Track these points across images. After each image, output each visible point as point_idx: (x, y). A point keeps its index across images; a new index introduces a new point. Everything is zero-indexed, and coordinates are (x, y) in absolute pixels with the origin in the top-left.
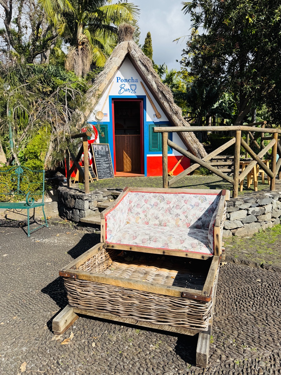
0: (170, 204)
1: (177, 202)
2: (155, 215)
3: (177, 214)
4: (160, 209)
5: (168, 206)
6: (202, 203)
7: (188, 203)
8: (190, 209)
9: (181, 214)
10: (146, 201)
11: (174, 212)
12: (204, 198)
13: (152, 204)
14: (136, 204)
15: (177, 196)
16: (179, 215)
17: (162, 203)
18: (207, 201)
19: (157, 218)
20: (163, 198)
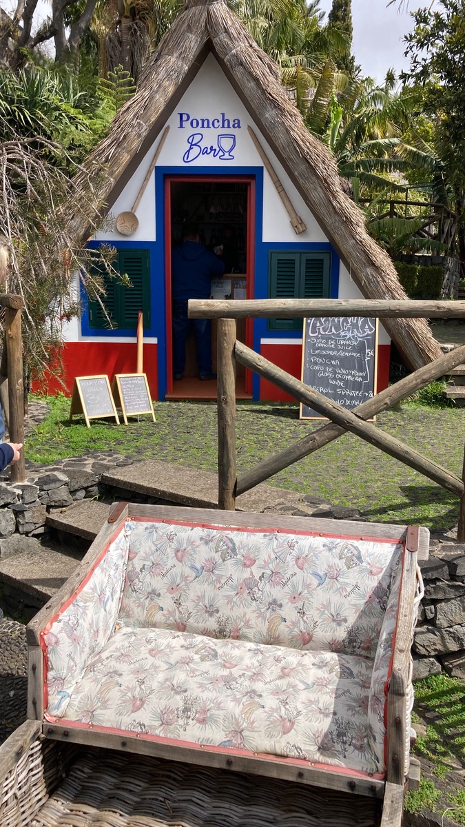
0: (254, 568)
1: (275, 563)
2: (206, 602)
3: (275, 602)
4: (223, 581)
5: (247, 575)
6: (348, 568)
7: (306, 566)
8: (314, 586)
9: (285, 602)
10: (180, 554)
11: (265, 594)
12: (356, 553)
13: (198, 566)
14: (148, 563)
15: (275, 542)
16: (281, 606)
17: (230, 562)
18: (362, 562)
19: (211, 611)
20: (231, 545)
